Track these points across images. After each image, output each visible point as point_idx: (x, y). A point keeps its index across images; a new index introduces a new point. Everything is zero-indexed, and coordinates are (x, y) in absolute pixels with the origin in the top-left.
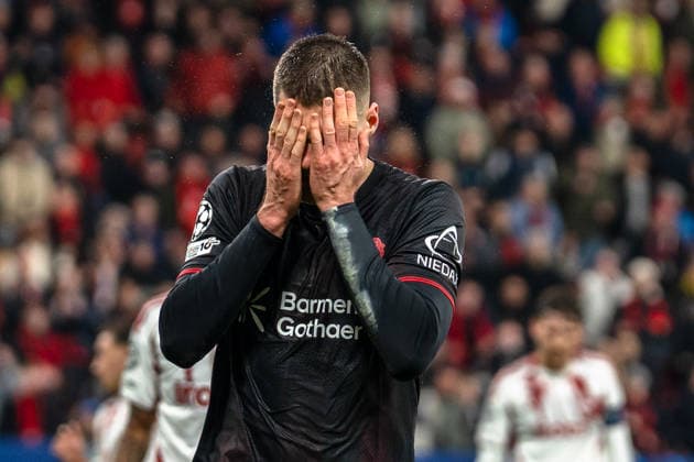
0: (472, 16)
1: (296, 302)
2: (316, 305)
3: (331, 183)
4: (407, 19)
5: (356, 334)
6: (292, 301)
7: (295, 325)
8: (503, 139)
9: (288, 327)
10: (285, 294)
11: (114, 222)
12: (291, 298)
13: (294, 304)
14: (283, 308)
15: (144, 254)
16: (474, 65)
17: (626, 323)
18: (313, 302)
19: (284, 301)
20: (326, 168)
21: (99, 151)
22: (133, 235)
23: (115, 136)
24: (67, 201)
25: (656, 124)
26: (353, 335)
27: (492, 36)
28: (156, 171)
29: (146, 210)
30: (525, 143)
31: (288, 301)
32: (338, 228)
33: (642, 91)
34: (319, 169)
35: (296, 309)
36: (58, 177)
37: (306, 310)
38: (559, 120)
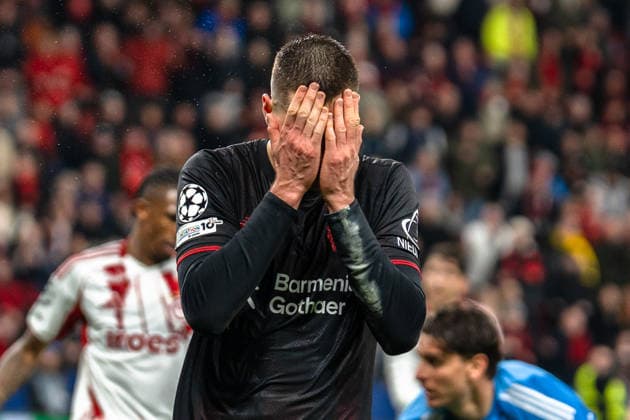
0: (374, 10)
1: (289, 283)
2: (306, 286)
3: (343, 178)
4: (318, 13)
5: (340, 309)
6: (285, 282)
7: (285, 304)
8: (400, 115)
9: (279, 306)
10: (279, 275)
11: (67, 186)
12: (284, 279)
13: (286, 285)
14: (277, 288)
15: (93, 213)
16: (375, 52)
17: (505, 272)
18: (303, 283)
19: (278, 281)
20: (340, 163)
21: (55, 126)
22: (83, 197)
23: (69, 113)
24: (28, 168)
25: (531, 102)
26: (338, 310)
27: (391, 27)
28: (104, 142)
29: (94, 176)
30: (420, 118)
31: (281, 282)
32: (350, 226)
33: (519, 74)
34: (334, 165)
35: (288, 290)
36: (19, 147)
37: (297, 290)
38: (448, 98)
